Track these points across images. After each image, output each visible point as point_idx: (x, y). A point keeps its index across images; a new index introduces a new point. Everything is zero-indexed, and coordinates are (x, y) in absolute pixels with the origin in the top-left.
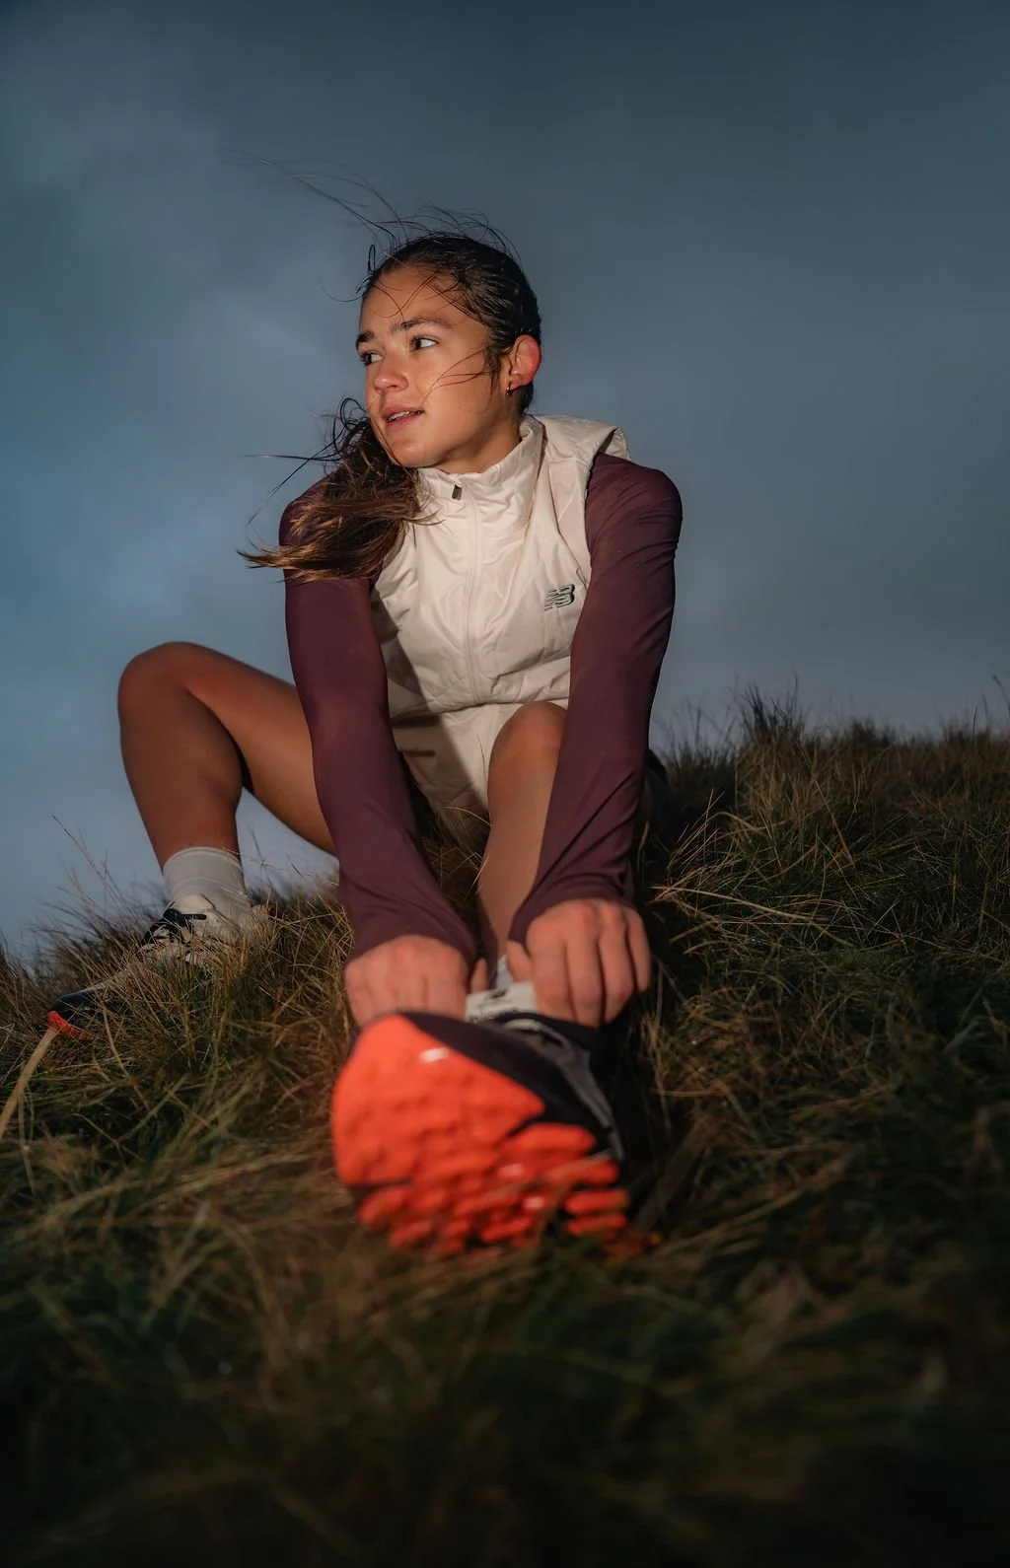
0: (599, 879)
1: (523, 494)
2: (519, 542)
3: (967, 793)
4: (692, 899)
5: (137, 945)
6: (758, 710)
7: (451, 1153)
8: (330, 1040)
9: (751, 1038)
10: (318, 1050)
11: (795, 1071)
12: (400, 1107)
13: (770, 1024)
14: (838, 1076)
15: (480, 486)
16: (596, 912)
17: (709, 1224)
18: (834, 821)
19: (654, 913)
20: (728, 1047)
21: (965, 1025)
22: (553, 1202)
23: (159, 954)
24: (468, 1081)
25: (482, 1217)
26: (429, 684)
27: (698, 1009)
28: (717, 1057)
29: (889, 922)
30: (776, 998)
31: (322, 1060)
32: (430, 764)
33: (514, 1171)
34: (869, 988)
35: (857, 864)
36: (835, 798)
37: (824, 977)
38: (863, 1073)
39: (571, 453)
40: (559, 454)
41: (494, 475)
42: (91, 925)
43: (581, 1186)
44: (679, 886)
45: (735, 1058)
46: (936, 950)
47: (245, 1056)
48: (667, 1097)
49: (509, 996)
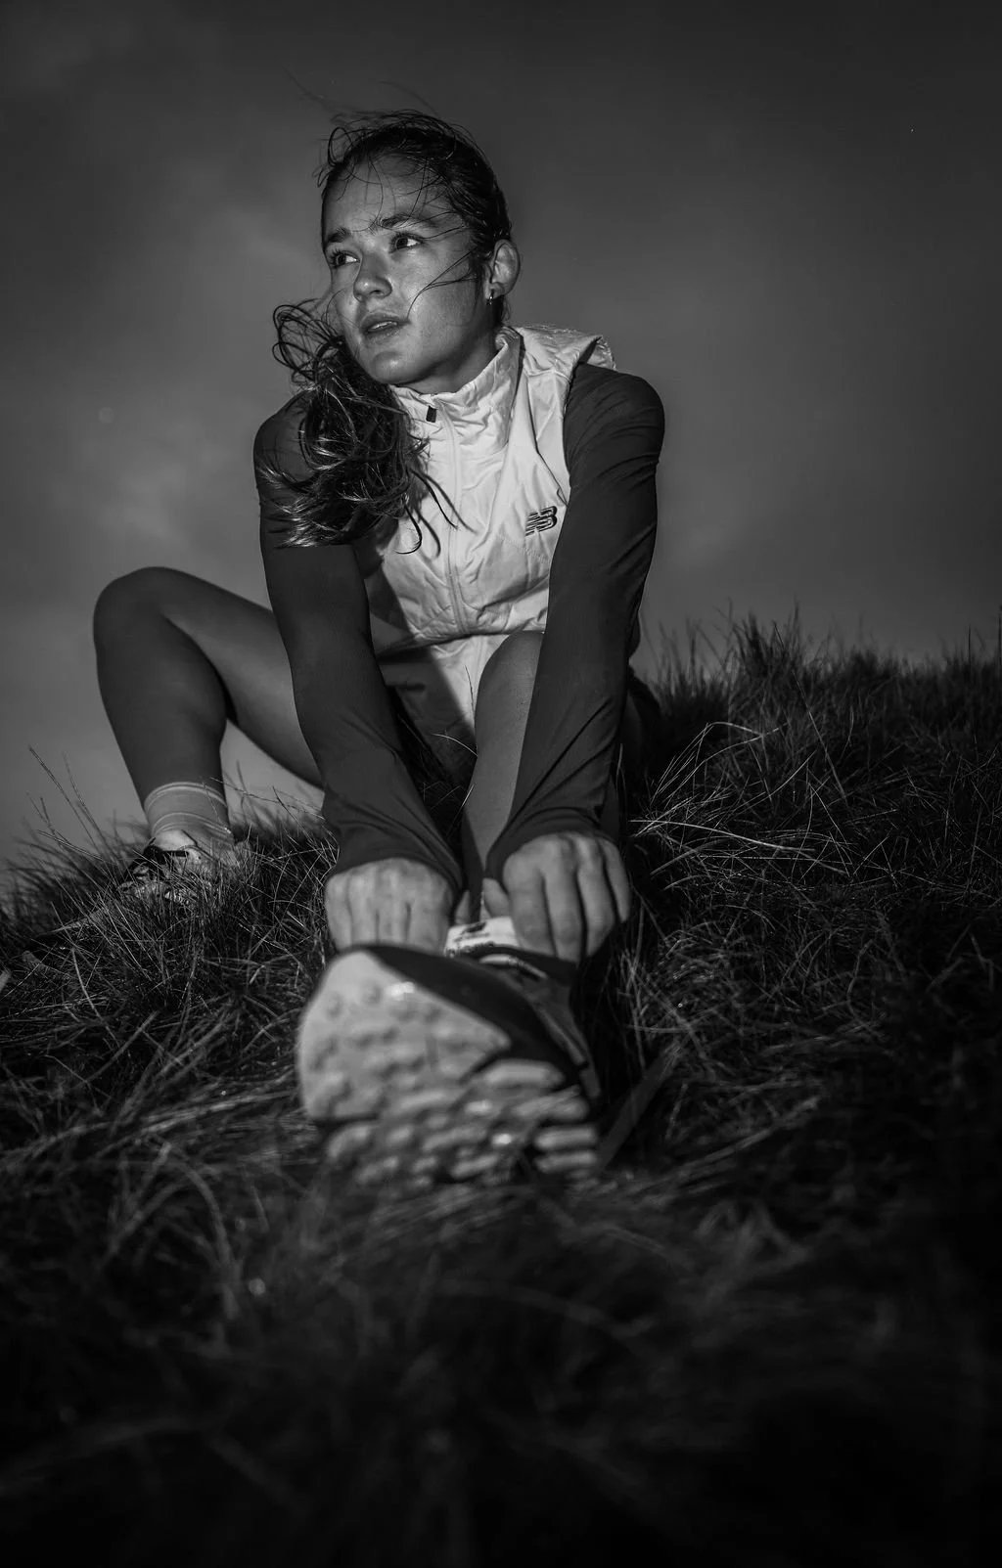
0: (574, 812)
1: (502, 413)
2: (498, 466)
3: (968, 727)
4: (677, 833)
5: (114, 883)
6: (755, 642)
7: (417, 1089)
8: (307, 976)
9: (732, 973)
10: (295, 986)
11: (777, 1008)
12: (365, 1042)
13: (753, 960)
14: (822, 1012)
15: (455, 406)
16: (573, 846)
17: (680, 1160)
18: (827, 755)
19: (637, 846)
20: (709, 981)
21: (952, 962)
22: (522, 1138)
23: (139, 891)
24: (433, 1016)
25: (450, 1154)
26: (414, 616)
27: (677, 943)
28: (697, 993)
29: (879, 858)
30: (760, 933)
31: (299, 996)
32: (419, 698)
33: (481, 1107)
34: (855, 924)
35: (849, 798)
36: (829, 732)
37: (810, 913)
38: (846, 1009)
39: (549, 365)
40: (538, 367)
41: (468, 393)
42: (71, 864)
43: (547, 1123)
44: (663, 819)
45: (716, 994)
46: (926, 885)
47: (221, 993)
48: (642, 1033)
49: (486, 930)
